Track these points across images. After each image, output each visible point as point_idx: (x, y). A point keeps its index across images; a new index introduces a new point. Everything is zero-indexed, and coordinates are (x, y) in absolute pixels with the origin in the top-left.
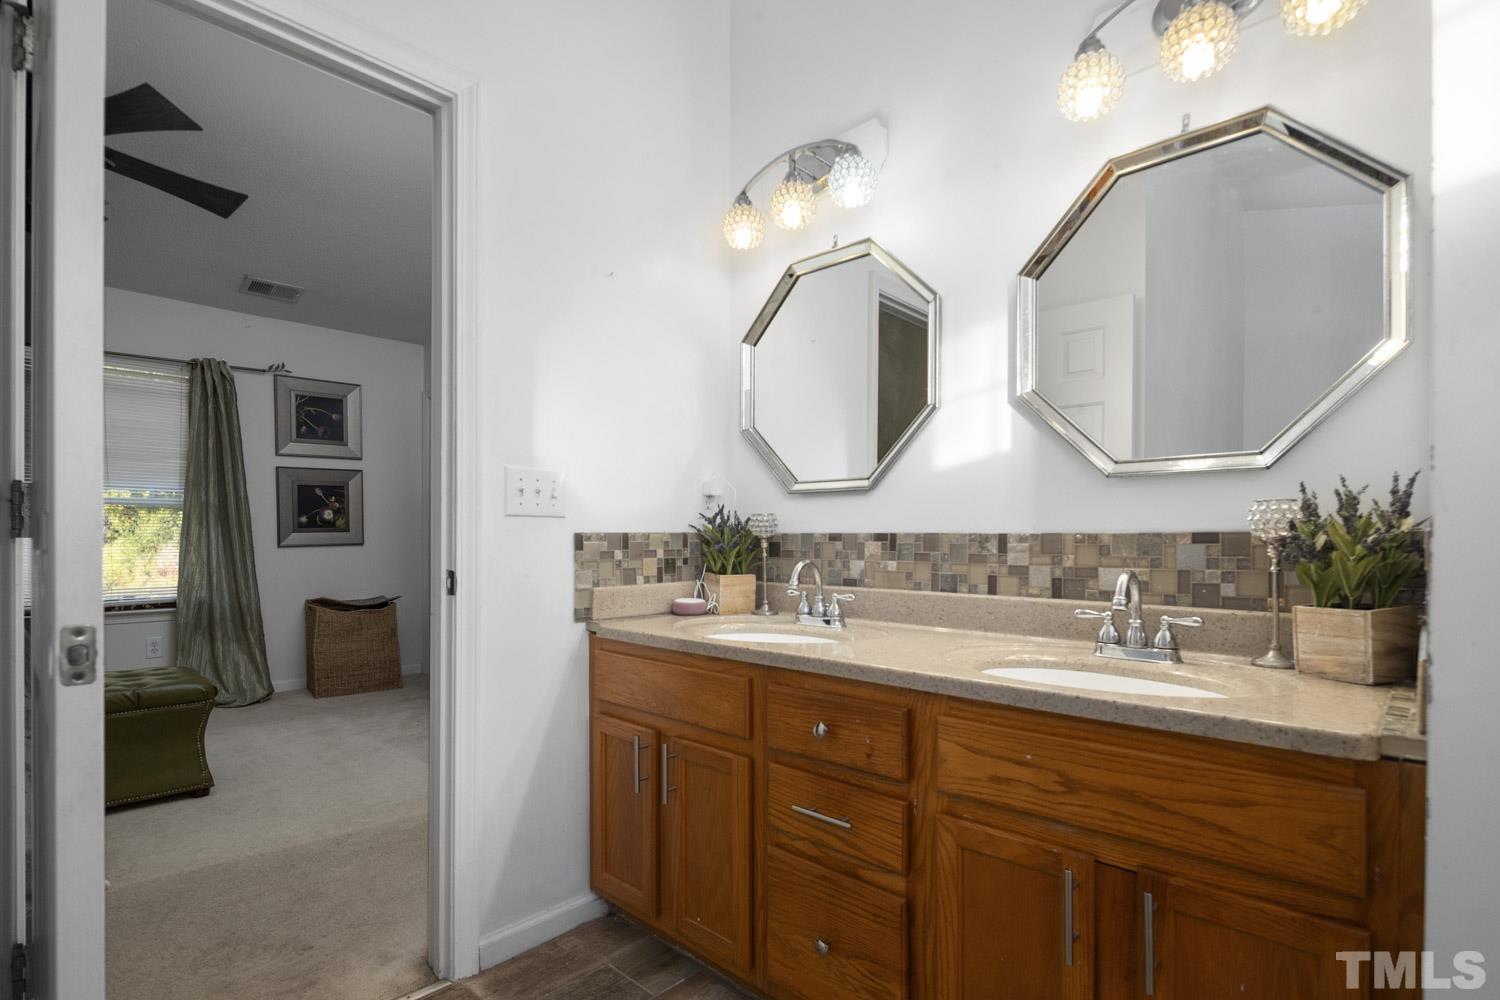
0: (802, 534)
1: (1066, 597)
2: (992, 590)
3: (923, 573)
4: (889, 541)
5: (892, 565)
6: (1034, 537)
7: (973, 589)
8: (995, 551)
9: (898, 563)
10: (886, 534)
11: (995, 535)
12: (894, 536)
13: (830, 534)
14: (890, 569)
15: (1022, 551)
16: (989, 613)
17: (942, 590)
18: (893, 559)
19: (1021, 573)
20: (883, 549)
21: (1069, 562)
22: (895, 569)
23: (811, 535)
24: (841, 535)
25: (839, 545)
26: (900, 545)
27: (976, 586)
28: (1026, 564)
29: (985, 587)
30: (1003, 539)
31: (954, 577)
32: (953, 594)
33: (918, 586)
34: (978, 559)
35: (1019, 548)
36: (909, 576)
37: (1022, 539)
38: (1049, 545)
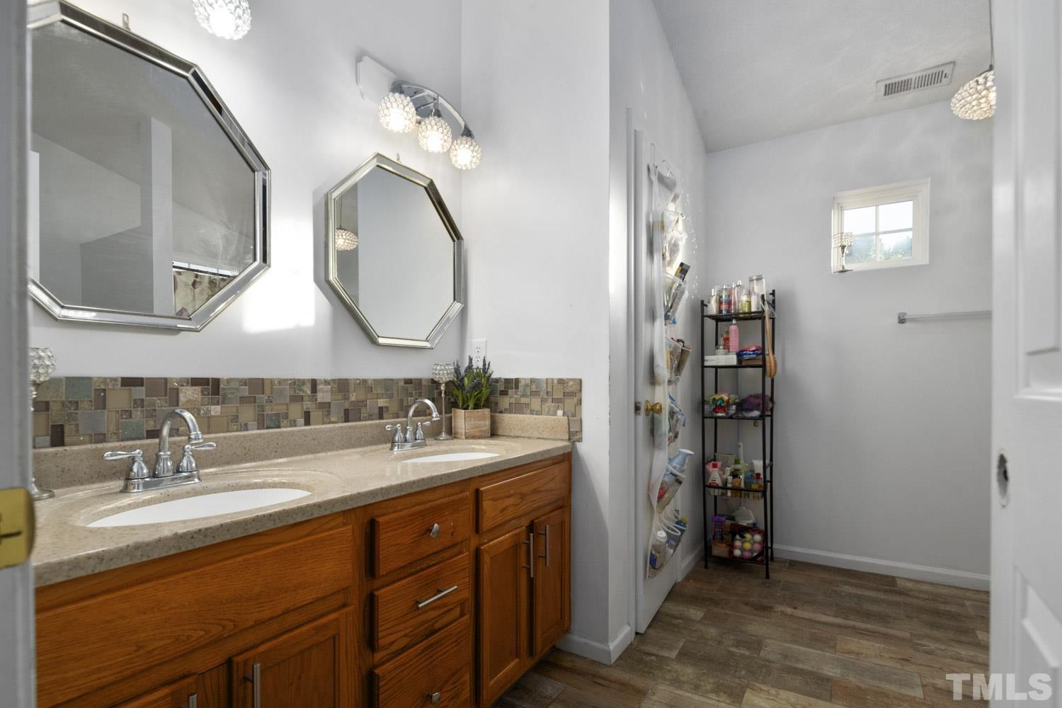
0: (68, 379)
1: (352, 421)
2: (307, 423)
3: (248, 413)
4: (212, 387)
5: (216, 410)
6: (334, 381)
7: (294, 424)
8: (309, 392)
9: (222, 407)
10: (208, 379)
11: (308, 380)
12: (217, 382)
13: (123, 378)
14: (213, 413)
15: (327, 391)
16: (314, 439)
17: (268, 428)
18: (218, 404)
19: (326, 407)
20: (203, 394)
21: (353, 397)
22: (219, 414)
23: (90, 379)
24: (142, 379)
25: (139, 392)
26: (224, 389)
27: (295, 421)
28: (329, 401)
29: (302, 421)
30: (314, 383)
31: (278, 415)
32: (278, 430)
33: (246, 428)
34: (297, 399)
35: (325, 390)
36: (235, 418)
37: (326, 382)
38: (342, 386)
